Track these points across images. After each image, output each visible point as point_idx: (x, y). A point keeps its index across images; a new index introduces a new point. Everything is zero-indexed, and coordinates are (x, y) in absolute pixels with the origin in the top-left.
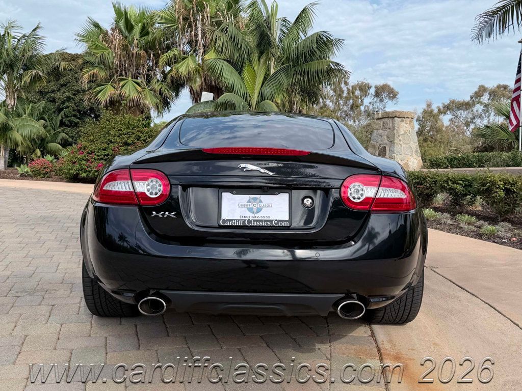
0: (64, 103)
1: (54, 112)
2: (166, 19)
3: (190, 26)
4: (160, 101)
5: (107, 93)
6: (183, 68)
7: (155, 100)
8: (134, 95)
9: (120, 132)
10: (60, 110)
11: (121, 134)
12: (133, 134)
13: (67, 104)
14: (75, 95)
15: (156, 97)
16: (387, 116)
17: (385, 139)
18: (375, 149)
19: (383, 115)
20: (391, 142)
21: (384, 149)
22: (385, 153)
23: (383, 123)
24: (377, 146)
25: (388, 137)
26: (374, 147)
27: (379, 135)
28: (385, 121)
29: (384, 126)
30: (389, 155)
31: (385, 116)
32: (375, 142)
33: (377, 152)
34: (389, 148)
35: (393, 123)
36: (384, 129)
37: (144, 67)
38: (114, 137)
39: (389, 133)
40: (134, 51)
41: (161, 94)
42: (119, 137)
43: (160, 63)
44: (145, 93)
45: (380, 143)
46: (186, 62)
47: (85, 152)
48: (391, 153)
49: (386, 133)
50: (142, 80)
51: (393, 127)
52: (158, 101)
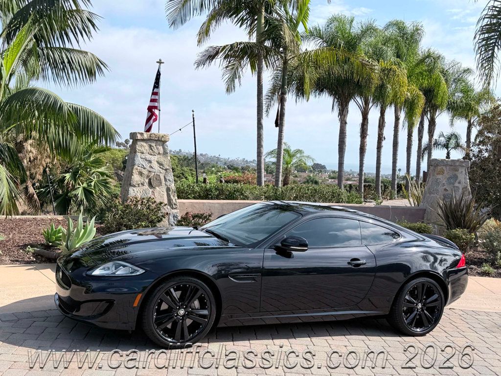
16: (156, 139)
17: (156, 166)
18: (142, 176)
19: (150, 136)
20: (166, 170)
21: (158, 178)
22: (161, 183)
23: (150, 146)
24: (145, 172)
25: (160, 164)
26: (141, 174)
27: (146, 160)
28: (153, 145)
29: (151, 149)
30: (166, 185)
31: (153, 139)
32: (142, 167)
33: (147, 181)
34: (164, 177)
35: (164, 148)
36: (152, 153)
39: (161, 159)
45: (150, 169)
48: (168, 183)
49: (156, 158)
51: (166, 153)
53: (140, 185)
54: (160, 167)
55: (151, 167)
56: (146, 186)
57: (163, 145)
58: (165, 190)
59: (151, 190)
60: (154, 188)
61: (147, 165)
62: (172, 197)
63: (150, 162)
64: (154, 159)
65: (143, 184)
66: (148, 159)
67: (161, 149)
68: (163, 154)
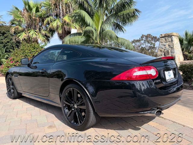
0: (6, 43)
1: (3, 47)
2: (47, 5)
3: (56, 7)
4: (46, 38)
5: (23, 36)
6: (54, 24)
7: (43, 38)
8: (34, 36)
9: (31, 51)
10: (5, 46)
11: (31, 52)
12: (37, 51)
13: (8, 44)
14: (10, 40)
17: (167, 47)
20: (172, 48)
21: (168, 52)
22: (169, 54)
23: (165, 39)
24: (163, 50)
25: (169, 46)
26: (161, 51)
27: (163, 45)
28: (167, 38)
31: (166, 36)
32: (161, 48)
33: (163, 53)
34: (171, 51)
35: (171, 39)
36: (166, 42)
37: (38, 25)
38: (28, 53)
39: (170, 43)
40: (34, 17)
41: (46, 35)
42: (30, 53)
43: (45, 22)
44: (39, 35)
45: (165, 49)
46: (56, 22)
47: (14, 62)
48: (172, 53)
49: (168, 44)
50: (37, 30)
51: (172, 41)
52: (45, 38)
55: (165, 48)
57: (171, 38)
60: (166, 56)
61: (164, 47)
63: (165, 45)
65: (162, 55)
67: (170, 39)
68: (171, 41)
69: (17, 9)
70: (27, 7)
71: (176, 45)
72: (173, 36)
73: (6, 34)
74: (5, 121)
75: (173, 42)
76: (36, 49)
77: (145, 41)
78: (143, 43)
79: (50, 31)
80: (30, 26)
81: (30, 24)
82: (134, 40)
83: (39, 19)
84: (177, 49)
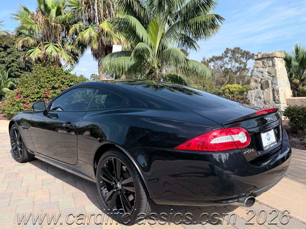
0: (10, 63)
1: (5, 69)
2: (73, 3)
3: (89, 7)
5: (36, 53)
6: (86, 35)
7: (68, 56)
8: (54, 54)
9: (49, 79)
10: (7, 68)
12: (58, 80)
13: (12, 64)
14: (17, 58)
15: (68, 54)
16: (267, 57)
17: (266, 74)
18: (257, 83)
19: (263, 56)
20: (273, 77)
21: (267, 83)
22: (268, 86)
23: (263, 62)
24: (259, 80)
25: (269, 73)
26: (256, 81)
27: (260, 72)
28: (265, 61)
29: (264, 64)
30: (272, 87)
31: (265, 57)
32: (257, 77)
33: (260, 85)
34: (272, 81)
35: (272, 62)
36: (264, 66)
37: (60, 36)
38: (44, 83)
39: (270, 69)
40: (53, 24)
41: (72, 52)
42: (48, 83)
43: (71, 31)
44: (62, 52)
45: (262, 78)
46: (88, 30)
47: (22, 96)
48: (274, 85)
49: (267, 70)
50: (59, 44)
51: (274, 65)
52: (71, 57)
53: (255, 89)
54: (269, 76)
55: (263, 76)
56: (259, 89)
57: (272, 60)
58: (271, 91)
59: (262, 91)
60: (264, 89)
61: (260, 75)
62: (276, 95)
63: (262, 73)
64: (265, 71)
65: (257, 88)
66: (261, 71)
67: (270, 63)
68: (272, 66)
69: (26, 9)
70: (42, 7)
71: (280, 72)
72: (275, 58)
73: (9, 48)
74: (9, 205)
75: (276, 68)
76: (56, 76)
77: (230, 58)
78: (227, 61)
79: (79, 46)
80: (48, 37)
81: (47, 34)
82: (214, 57)
83: (62, 26)
84: (281, 79)
